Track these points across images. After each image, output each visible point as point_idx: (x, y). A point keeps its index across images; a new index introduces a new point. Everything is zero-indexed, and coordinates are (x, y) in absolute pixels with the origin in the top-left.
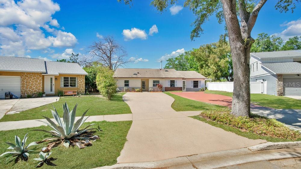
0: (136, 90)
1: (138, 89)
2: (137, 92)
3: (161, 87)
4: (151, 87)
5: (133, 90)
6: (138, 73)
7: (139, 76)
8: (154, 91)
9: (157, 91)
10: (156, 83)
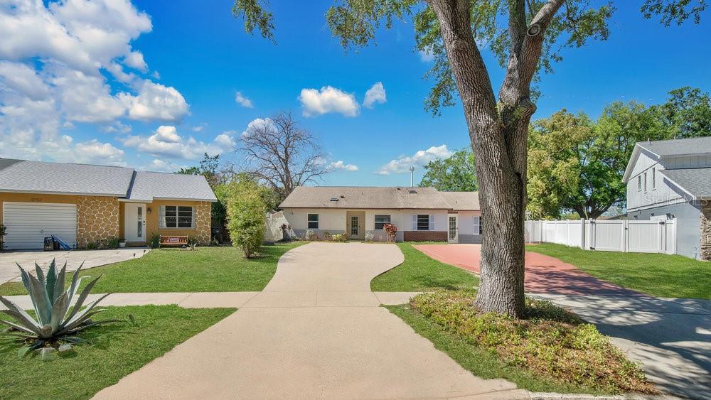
0: (334, 237)
1: (338, 235)
2: (336, 241)
3: (393, 231)
4: (371, 232)
5: (327, 236)
6: (342, 197)
7: (343, 204)
8: (375, 240)
9: (384, 241)
10: (381, 222)
